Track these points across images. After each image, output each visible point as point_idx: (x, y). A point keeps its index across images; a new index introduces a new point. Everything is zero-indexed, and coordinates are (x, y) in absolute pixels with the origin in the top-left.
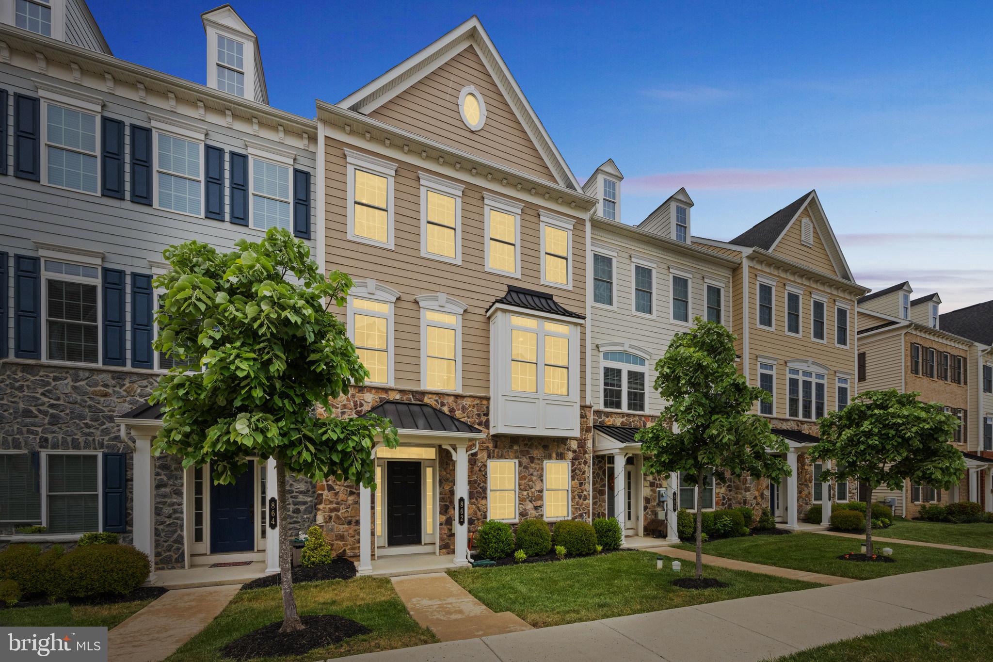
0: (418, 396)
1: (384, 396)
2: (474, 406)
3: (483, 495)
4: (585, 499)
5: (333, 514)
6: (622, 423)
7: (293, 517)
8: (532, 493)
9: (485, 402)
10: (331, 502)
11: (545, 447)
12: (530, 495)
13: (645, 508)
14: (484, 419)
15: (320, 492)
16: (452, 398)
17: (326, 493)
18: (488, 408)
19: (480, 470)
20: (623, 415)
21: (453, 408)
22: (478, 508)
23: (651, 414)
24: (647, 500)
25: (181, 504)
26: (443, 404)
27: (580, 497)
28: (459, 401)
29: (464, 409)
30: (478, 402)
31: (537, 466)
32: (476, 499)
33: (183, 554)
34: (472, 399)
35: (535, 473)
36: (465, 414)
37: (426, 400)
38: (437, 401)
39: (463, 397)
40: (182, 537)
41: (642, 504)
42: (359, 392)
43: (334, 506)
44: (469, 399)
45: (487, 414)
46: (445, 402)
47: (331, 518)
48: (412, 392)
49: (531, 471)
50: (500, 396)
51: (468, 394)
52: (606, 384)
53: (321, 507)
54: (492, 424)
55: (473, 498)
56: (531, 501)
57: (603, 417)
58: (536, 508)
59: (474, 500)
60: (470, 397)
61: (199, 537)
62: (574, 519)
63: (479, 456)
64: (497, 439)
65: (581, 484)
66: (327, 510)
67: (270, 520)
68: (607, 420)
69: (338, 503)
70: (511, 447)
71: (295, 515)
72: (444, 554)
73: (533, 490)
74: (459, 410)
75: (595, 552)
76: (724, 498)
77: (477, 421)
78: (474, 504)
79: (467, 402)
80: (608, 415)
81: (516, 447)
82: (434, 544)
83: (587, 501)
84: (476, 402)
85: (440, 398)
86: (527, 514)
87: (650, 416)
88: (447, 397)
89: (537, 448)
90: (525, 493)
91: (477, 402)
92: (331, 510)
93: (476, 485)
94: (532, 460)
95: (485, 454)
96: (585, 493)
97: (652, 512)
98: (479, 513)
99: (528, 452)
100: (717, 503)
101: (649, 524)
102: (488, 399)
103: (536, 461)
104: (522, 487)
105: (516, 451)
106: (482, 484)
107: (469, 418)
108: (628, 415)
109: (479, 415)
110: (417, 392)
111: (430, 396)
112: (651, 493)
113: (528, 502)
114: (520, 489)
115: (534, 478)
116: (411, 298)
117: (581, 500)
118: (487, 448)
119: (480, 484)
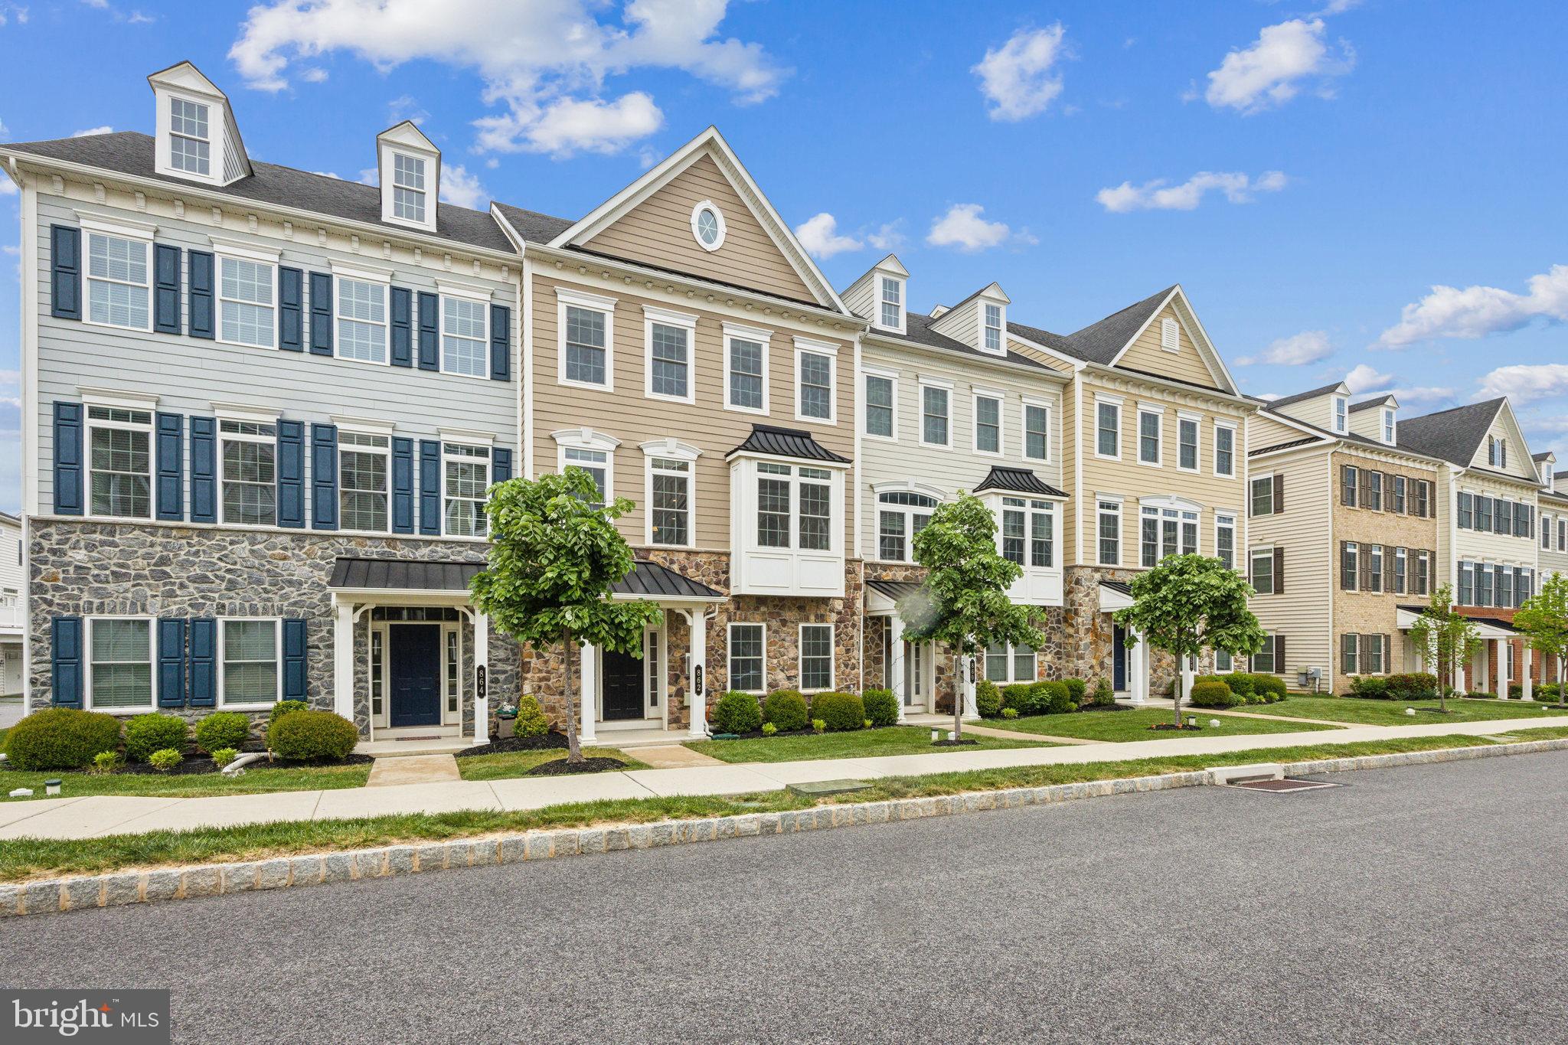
0: (642, 554)
2: (710, 563)
3: (721, 664)
4: (853, 668)
5: (543, 684)
6: (905, 578)
8: (783, 661)
9: (724, 558)
10: (540, 671)
11: (801, 608)
12: (781, 664)
13: (938, 680)
14: (723, 577)
15: (527, 660)
16: (684, 554)
17: (534, 660)
18: (728, 565)
19: (718, 635)
20: (907, 568)
21: (684, 567)
22: (716, 678)
24: (940, 670)
26: (672, 562)
27: (846, 666)
28: (692, 558)
29: (698, 566)
30: (716, 558)
31: (791, 631)
32: (713, 669)
33: (368, 726)
34: (708, 555)
35: (788, 639)
36: (699, 573)
37: (652, 558)
38: (665, 558)
39: (697, 553)
40: (367, 708)
41: (934, 674)
43: (544, 674)
44: (703, 554)
45: (726, 572)
46: (675, 559)
47: (540, 687)
48: (635, 549)
49: (783, 635)
50: (743, 554)
51: (703, 549)
52: (883, 531)
53: (529, 675)
54: (733, 583)
55: (709, 667)
56: (781, 671)
57: (879, 571)
58: (789, 678)
59: (711, 669)
60: (706, 552)
61: (378, 710)
62: (838, 691)
63: (716, 620)
64: (739, 599)
65: (848, 651)
66: (536, 679)
67: (479, 689)
68: (884, 574)
69: (548, 672)
70: (757, 608)
72: (674, 729)
73: (784, 658)
74: (691, 567)
75: (862, 727)
76: (1050, 668)
77: (714, 581)
78: (711, 673)
79: (701, 559)
80: (885, 568)
81: (763, 609)
82: (661, 719)
83: (855, 671)
84: (712, 559)
85: (667, 554)
86: (777, 686)
88: (676, 553)
89: (790, 609)
90: (775, 661)
91: (714, 558)
92: (541, 680)
93: (713, 653)
94: (784, 623)
95: (724, 617)
96: (853, 661)
97: (947, 684)
98: (717, 684)
99: (779, 615)
100: (1040, 674)
101: (942, 698)
102: (728, 555)
103: (789, 624)
104: (771, 654)
105: (764, 613)
106: (720, 652)
107: (704, 577)
108: (913, 568)
109: (717, 573)
110: (640, 549)
111: (655, 552)
112: (946, 661)
113: (777, 672)
114: (769, 657)
115: (786, 644)
116: (634, 445)
117: (848, 670)
118: (727, 610)
119: (717, 651)
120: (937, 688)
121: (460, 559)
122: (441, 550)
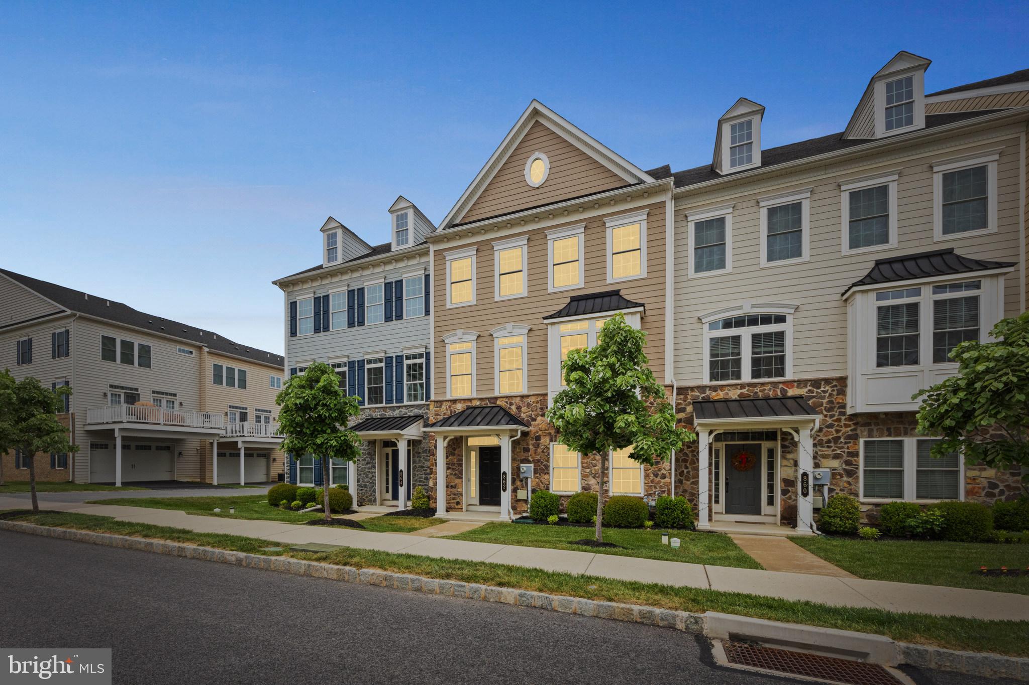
0: (492, 401)
1: (469, 404)
2: (537, 402)
3: (546, 471)
4: (664, 477)
6: (741, 395)
7: (424, 482)
8: (595, 470)
12: (593, 472)
13: (785, 492)
14: (545, 411)
15: (432, 467)
16: (519, 398)
19: (543, 452)
20: (742, 386)
21: (520, 406)
22: (541, 481)
23: (796, 379)
24: (789, 482)
25: (375, 473)
26: (511, 404)
27: (656, 475)
28: (525, 400)
29: (529, 405)
30: (541, 398)
32: (540, 474)
33: (376, 498)
34: (536, 397)
36: (530, 410)
37: (499, 403)
38: (506, 402)
39: (528, 396)
40: (375, 489)
42: (454, 403)
44: (533, 397)
46: (513, 402)
48: (489, 399)
51: (531, 393)
52: (712, 356)
53: (432, 476)
55: (537, 473)
56: (594, 478)
57: (708, 392)
59: (538, 475)
60: (533, 395)
61: (387, 491)
62: (643, 496)
63: (542, 441)
66: (435, 478)
68: (714, 394)
71: (425, 481)
73: (596, 468)
74: (524, 407)
75: (641, 526)
77: (540, 413)
79: (531, 400)
80: (714, 389)
83: (667, 480)
84: (539, 399)
85: (509, 400)
87: (794, 381)
88: (514, 398)
90: (588, 470)
93: (539, 464)
95: (547, 439)
98: (542, 486)
100: (970, 494)
104: (585, 466)
106: (545, 463)
107: (533, 411)
108: (750, 385)
110: (491, 398)
111: (501, 399)
113: (591, 478)
114: (583, 467)
116: (488, 333)
117: (658, 479)
118: (550, 434)
119: (542, 463)
120: (782, 500)
121: (412, 414)
122: (404, 410)
